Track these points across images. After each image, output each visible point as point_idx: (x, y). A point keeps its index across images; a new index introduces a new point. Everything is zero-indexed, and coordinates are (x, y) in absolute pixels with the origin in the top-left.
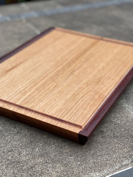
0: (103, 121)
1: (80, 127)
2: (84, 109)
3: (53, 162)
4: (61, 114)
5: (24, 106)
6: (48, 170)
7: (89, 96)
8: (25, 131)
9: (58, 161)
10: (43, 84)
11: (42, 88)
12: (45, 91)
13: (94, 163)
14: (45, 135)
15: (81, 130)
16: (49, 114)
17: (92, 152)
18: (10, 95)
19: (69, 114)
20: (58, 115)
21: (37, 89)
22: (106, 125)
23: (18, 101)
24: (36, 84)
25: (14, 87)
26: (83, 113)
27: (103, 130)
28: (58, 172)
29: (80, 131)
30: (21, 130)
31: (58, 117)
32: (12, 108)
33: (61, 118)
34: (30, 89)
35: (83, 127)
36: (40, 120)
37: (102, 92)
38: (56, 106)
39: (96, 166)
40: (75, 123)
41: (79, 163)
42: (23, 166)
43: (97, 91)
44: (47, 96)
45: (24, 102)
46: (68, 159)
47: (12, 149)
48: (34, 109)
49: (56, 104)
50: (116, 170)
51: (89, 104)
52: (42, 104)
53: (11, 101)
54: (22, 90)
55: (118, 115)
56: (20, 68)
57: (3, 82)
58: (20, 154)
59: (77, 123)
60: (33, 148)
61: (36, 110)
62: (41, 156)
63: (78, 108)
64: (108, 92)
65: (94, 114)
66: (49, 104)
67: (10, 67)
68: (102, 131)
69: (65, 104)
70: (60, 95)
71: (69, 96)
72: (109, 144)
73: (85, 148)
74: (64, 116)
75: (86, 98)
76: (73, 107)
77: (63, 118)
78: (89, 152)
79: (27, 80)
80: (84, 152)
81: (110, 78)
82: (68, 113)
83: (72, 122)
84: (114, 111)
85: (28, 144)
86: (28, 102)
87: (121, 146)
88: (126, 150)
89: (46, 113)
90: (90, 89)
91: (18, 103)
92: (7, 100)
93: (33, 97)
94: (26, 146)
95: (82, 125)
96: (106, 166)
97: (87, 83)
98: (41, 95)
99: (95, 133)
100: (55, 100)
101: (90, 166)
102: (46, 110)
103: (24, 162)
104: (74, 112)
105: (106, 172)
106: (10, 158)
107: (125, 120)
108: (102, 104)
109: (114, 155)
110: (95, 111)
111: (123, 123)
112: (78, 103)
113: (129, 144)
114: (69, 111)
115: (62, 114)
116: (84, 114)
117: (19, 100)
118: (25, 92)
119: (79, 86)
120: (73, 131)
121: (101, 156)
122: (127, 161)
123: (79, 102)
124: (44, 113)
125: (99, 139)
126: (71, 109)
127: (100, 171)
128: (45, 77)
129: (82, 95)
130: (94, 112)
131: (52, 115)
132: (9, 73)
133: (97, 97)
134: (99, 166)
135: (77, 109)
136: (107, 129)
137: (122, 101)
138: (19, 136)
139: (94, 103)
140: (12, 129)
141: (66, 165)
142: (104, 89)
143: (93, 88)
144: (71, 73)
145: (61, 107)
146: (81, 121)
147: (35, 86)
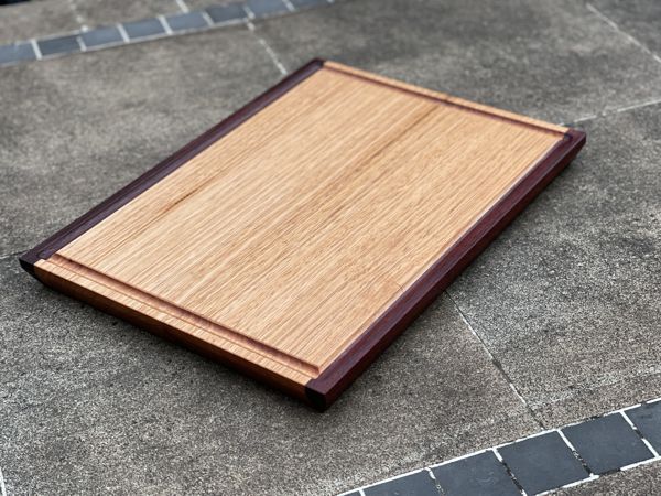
0: (389, 349)
1: (315, 369)
2: (336, 323)
3: (243, 449)
4: (277, 332)
5: (193, 310)
6: (227, 469)
7: (360, 284)
8: (192, 373)
9: (255, 448)
10: (250, 247)
11: (248, 259)
12: (253, 268)
13: (337, 455)
14: (237, 383)
15: (315, 377)
16: (248, 334)
17: (339, 430)
18: (162, 279)
19: (297, 332)
20: (268, 336)
21: (233, 263)
22: (393, 361)
23: (180, 296)
24: (234, 247)
25: (177, 256)
26: (330, 333)
27: (382, 375)
28: (248, 475)
29: (312, 380)
30: (183, 368)
31: (266, 342)
32: (162, 315)
33: (273, 345)
34: (216, 263)
35: (321, 371)
36: (223, 347)
37: (397, 275)
38: (269, 312)
39: (338, 464)
40: (304, 359)
41: (301, 456)
42: (173, 457)
43: (385, 271)
44: (254, 284)
45: (193, 299)
46: (279, 444)
47: (153, 416)
48: (213, 319)
49: (271, 306)
50: (384, 475)
51: (353, 306)
52: (236, 305)
53: (163, 296)
54: (197, 265)
55: (432, 336)
56: (203, 197)
57: (154, 240)
58: (169, 430)
59: (308, 360)
60: (203, 416)
61: (220, 321)
62: (218, 434)
63: (322, 318)
64: (411, 273)
65: (358, 335)
66: (253, 304)
67: (176, 197)
68: (378, 379)
69: (294, 305)
70: (286, 282)
71: (308, 284)
72: (386, 411)
73: (325, 420)
74: (283, 339)
75: (349, 290)
76: (310, 315)
77: (278, 344)
78: (332, 429)
79: (214, 235)
80: (321, 428)
81: (428, 233)
82: (293, 330)
83: (298, 356)
84: (423, 325)
85: (192, 406)
86: (203, 298)
87: (414, 418)
88: (420, 428)
89: (241, 331)
90: (368, 266)
91: (177, 302)
92: (155, 293)
93: (217, 286)
94: (187, 411)
95: (318, 364)
96: (362, 465)
97: (364, 247)
98: (240, 281)
99: (360, 382)
100: (272, 294)
101: (326, 463)
102: (243, 322)
103: (176, 449)
104: (311, 328)
105: (357, 479)
106: (146, 437)
107: (444, 348)
108: (387, 307)
109: (389, 439)
110: (361, 327)
111: (437, 356)
112: (325, 305)
113: (435, 413)
114: (300, 325)
115: (279, 335)
116: (333, 336)
117: (182, 291)
118: (202, 270)
119: (340, 256)
120: (294, 379)
121: (357, 439)
122: (415, 454)
123: (329, 302)
124: (237, 329)
125: (365, 396)
126: (306, 320)
127: (344, 476)
128: (261, 227)
129: (343, 282)
130: (359, 330)
131: (253, 337)
132: (172, 214)
133: (377, 287)
134: (346, 465)
135: (318, 322)
136: (393, 372)
137: (454, 296)
138: (176, 383)
139: (366, 305)
140: (162, 365)
141: (269, 459)
142: (404, 265)
143: (377, 262)
144: (332, 215)
145: (282, 313)
146: (321, 354)
147: (229, 254)
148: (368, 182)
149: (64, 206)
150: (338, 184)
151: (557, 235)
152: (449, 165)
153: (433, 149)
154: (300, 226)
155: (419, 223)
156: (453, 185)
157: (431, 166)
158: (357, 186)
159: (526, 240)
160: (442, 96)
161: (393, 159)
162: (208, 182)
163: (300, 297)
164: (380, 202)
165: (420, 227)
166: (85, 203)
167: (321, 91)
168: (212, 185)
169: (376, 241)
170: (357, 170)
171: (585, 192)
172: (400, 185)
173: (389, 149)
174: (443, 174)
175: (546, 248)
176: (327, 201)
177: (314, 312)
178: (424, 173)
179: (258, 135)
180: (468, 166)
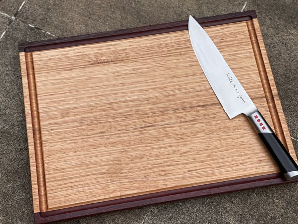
2: (78, 191)
5: (43, 133)
9: (8, 213)
10: (96, 117)
11: (89, 123)
12: (85, 130)
16: (46, 165)
19: (61, 182)
20: (50, 174)
21: (82, 120)
22: (93, 220)
23: (46, 121)
24: (91, 111)
26: (69, 195)
31: (47, 176)
32: (30, 125)
33: (47, 181)
34: (76, 114)
35: (48, 210)
36: (31, 164)
37: (127, 187)
38: (63, 161)
43: (125, 180)
45: (48, 127)
48: (44, 145)
49: (68, 158)
51: (93, 189)
52: (58, 145)
53: (41, 115)
54: (69, 108)
56: (110, 68)
57: (69, 78)
59: (49, 201)
61: (45, 149)
63: (77, 183)
66: (63, 151)
69: (76, 166)
70: (87, 150)
71: (93, 159)
74: (53, 181)
75: (102, 177)
76: (75, 178)
77: (49, 182)
81: (165, 175)
82: (61, 180)
83: (49, 195)
85: (11, 172)
86: (52, 130)
89: (46, 162)
90: (123, 171)
91: (42, 123)
93: (63, 128)
94: (7, 173)
95: (49, 207)
97: (134, 159)
98: (73, 133)
100: (76, 152)
102: (51, 157)
104: (70, 185)
112: (85, 177)
114: (66, 179)
115: (54, 177)
116: (70, 197)
117: (50, 118)
118: (67, 113)
119: (120, 155)
120: (34, 206)
123: (89, 177)
124: (45, 159)
126: (71, 178)
128: (112, 108)
129: (105, 171)
133: (112, 187)
135: (73, 184)
138: (17, 155)
139: (99, 192)
142: (136, 185)
143: (129, 172)
144: (143, 128)
145: (67, 166)
146: (56, 202)
147: (86, 113)
148: (180, 120)
149: (78, 14)
150: (167, 110)
151: (230, 216)
152: (222, 142)
153: (228, 125)
154: (125, 123)
155: (169, 166)
156: (209, 156)
157: (214, 135)
158: (172, 119)
159: (215, 206)
160: (275, 92)
161: (205, 115)
162: (122, 60)
163: (82, 164)
164: (169, 137)
165: (167, 168)
166: (87, 19)
167: (230, 39)
168: (122, 64)
169: (142, 160)
170: (184, 109)
171: (273, 203)
172: (189, 135)
173: (211, 107)
174: (213, 145)
175: (216, 219)
176: (152, 117)
177: (78, 177)
178: (207, 137)
179: (172, 47)
180: (229, 150)
